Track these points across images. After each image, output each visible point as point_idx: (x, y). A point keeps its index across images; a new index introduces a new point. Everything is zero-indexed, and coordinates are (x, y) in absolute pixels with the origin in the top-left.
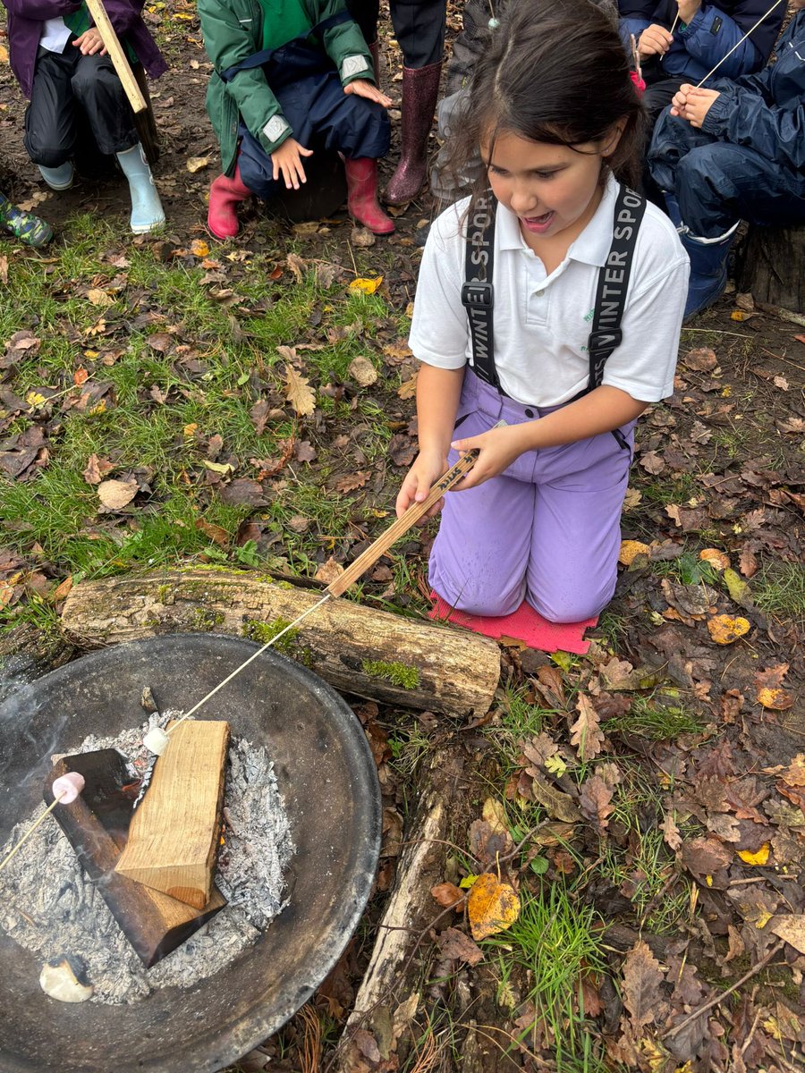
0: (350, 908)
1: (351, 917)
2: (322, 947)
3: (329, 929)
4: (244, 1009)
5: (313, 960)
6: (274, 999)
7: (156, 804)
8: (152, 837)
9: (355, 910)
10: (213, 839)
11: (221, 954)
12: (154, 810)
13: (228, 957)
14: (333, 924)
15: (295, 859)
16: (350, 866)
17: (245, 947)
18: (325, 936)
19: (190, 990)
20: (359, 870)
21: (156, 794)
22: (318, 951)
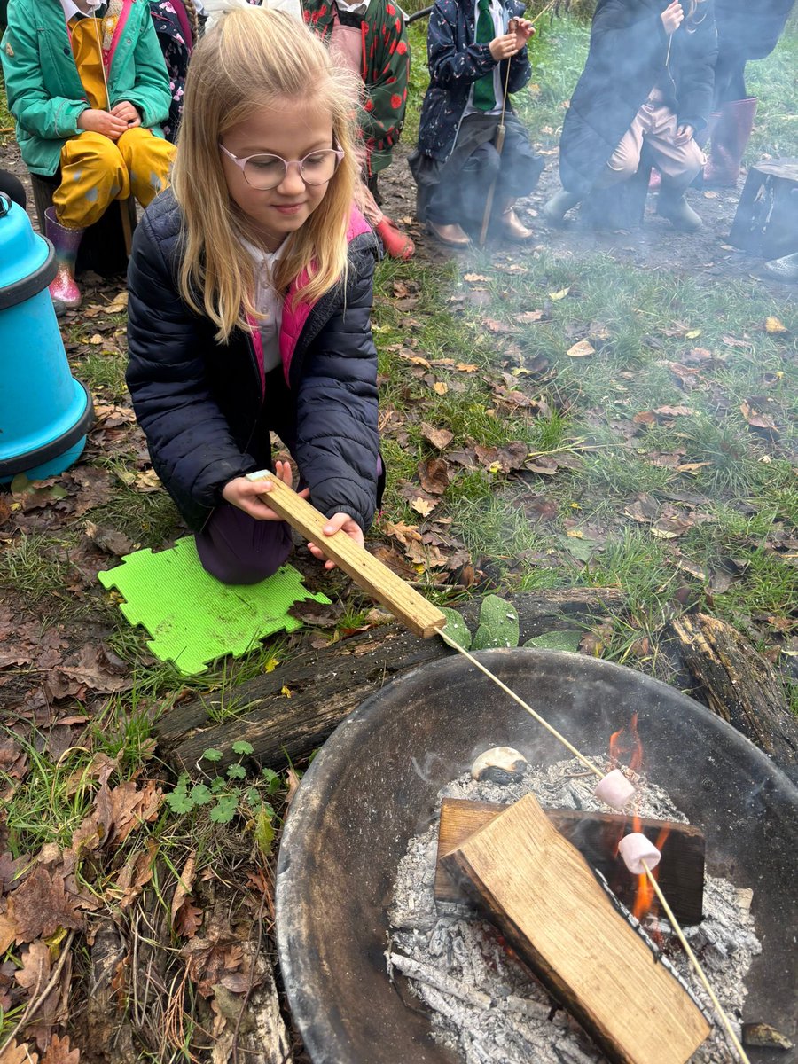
0: (299, 969)
1: (292, 962)
2: (297, 910)
3: (304, 931)
4: (328, 819)
5: (298, 892)
6: (306, 837)
7: (583, 890)
8: (542, 849)
9: (293, 974)
10: (486, 889)
11: (409, 883)
12: (575, 882)
13: (400, 886)
14: (304, 937)
15: (427, 1026)
16: (335, 1016)
17: (394, 906)
18: (303, 921)
19: (405, 839)
20: (320, 1017)
21: (595, 901)
22: (299, 902)
